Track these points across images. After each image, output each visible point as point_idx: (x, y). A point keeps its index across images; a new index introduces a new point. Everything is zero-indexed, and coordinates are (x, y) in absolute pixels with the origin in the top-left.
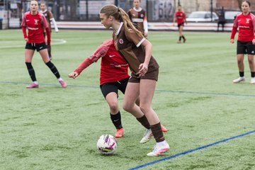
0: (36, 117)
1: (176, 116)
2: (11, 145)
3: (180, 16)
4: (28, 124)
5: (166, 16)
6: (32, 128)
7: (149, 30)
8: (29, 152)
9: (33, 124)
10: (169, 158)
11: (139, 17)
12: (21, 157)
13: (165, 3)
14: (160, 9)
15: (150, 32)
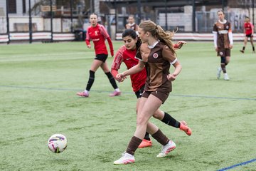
0: (118, 123)
1: (252, 123)
2: (95, 151)
3: (247, 27)
4: (111, 131)
5: (240, 28)
6: (115, 134)
7: (234, 41)
8: (112, 157)
9: (116, 130)
10: (245, 163)
11: (225, 29)
12: (104, 161)
13: (240, 15)
14: (235, 20)
15: (235, 43)
